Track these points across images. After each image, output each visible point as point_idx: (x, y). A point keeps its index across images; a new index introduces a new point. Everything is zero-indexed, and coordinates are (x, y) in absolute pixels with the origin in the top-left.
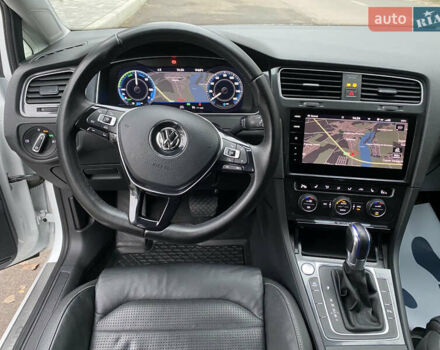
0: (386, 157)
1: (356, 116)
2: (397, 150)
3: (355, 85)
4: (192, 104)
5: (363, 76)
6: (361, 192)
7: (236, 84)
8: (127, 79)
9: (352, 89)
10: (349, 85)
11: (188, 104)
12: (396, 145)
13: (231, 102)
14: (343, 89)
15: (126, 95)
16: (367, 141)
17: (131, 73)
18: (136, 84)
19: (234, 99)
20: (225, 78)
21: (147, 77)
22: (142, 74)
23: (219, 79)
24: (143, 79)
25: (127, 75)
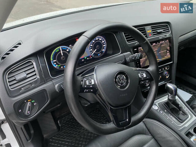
0: (165, 55)
1: (154, 43)
2: (168, 52)
3: (150, 31)
4: (87, 57)
5: (151, 27)
6: (160, 71)
7: (103, 42)
8: (56, 53)
9: (149, 33)
10: (148, 32)
11: (86, 58)
12: (167, 50)
13: (102, 52)
14: (147, 34)
15: (57, 64)
16: (159, 52)
17: (58, 49)
18: (62, 54)
19: (103, 50)
20: (97, 40)
21: (67, 49)
22: (65, 48)
23: (95, 42)
24: (66, 50)
25: (55, 51)
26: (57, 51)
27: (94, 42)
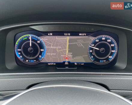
7: (113, 45)
8: (22, 42)
13: (107, 59)
15: (21, 54)
17: (26, 37)
18: (31, 45)
19: (110, 57)
20: (104, 40)
21: (39, 40)
22: (35, 38)
23: (99, 42)
24: (36, 41)
25: (22, 38)
26: (24, 39)
27: (97, 42)
